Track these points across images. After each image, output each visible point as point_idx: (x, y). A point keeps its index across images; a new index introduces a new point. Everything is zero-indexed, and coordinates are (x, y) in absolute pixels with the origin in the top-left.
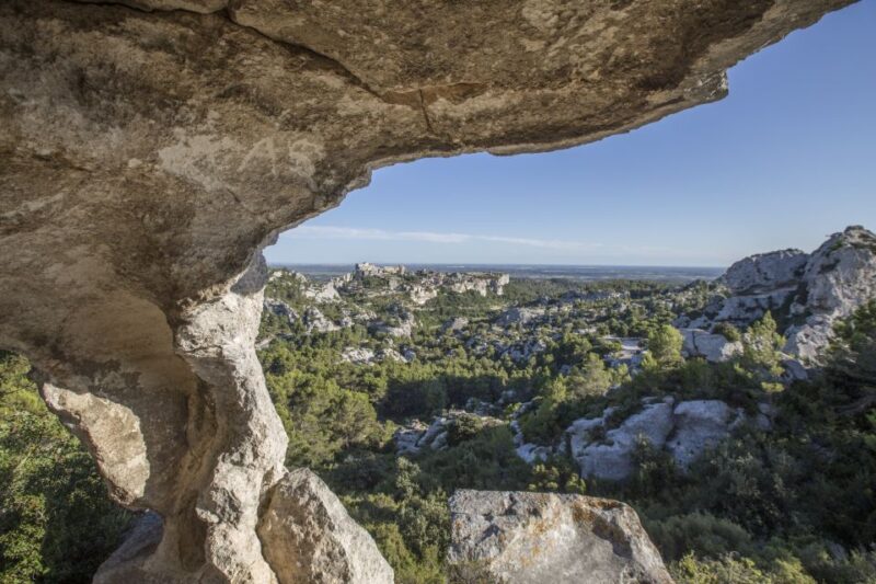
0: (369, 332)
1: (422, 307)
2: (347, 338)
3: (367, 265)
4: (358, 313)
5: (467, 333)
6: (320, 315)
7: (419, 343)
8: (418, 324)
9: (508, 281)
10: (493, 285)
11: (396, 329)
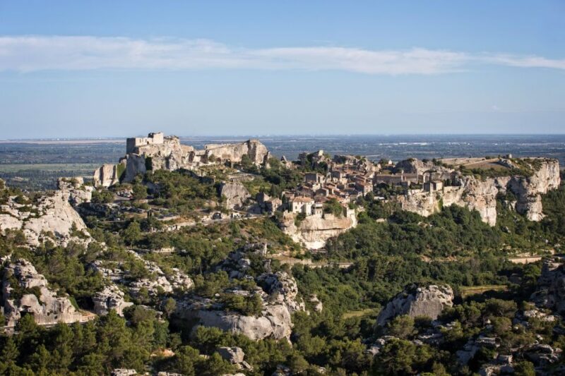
0: (173, 328)
1: (316, 257)
2: (114, 343)
3: (158, 139)
4: (142, 274)
5: (455, 328)
6: (38, 281)
7: (319, 359)
8: (311, 306)
9: (556, 183)
10: (514, 196)
11: (251, 319)
